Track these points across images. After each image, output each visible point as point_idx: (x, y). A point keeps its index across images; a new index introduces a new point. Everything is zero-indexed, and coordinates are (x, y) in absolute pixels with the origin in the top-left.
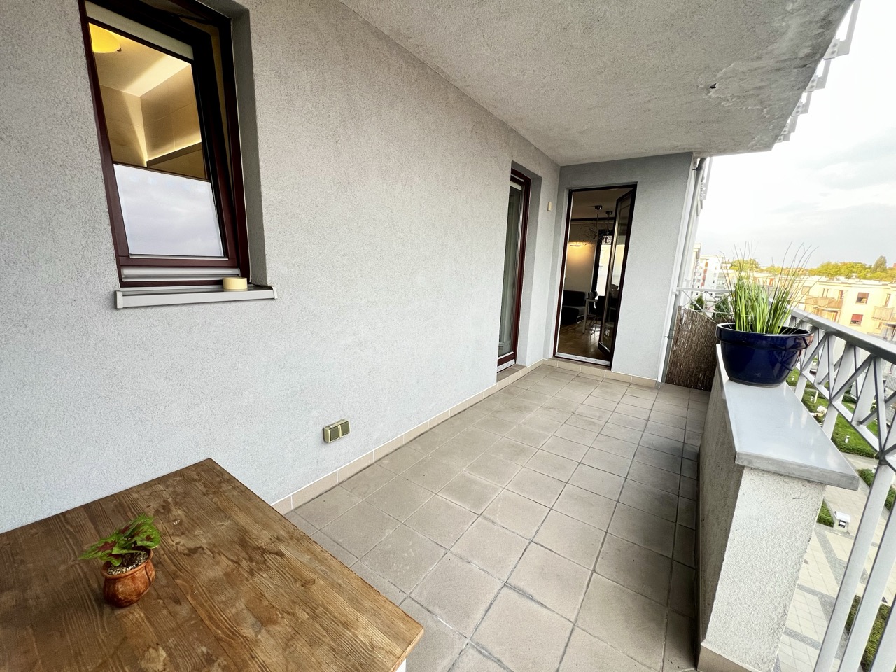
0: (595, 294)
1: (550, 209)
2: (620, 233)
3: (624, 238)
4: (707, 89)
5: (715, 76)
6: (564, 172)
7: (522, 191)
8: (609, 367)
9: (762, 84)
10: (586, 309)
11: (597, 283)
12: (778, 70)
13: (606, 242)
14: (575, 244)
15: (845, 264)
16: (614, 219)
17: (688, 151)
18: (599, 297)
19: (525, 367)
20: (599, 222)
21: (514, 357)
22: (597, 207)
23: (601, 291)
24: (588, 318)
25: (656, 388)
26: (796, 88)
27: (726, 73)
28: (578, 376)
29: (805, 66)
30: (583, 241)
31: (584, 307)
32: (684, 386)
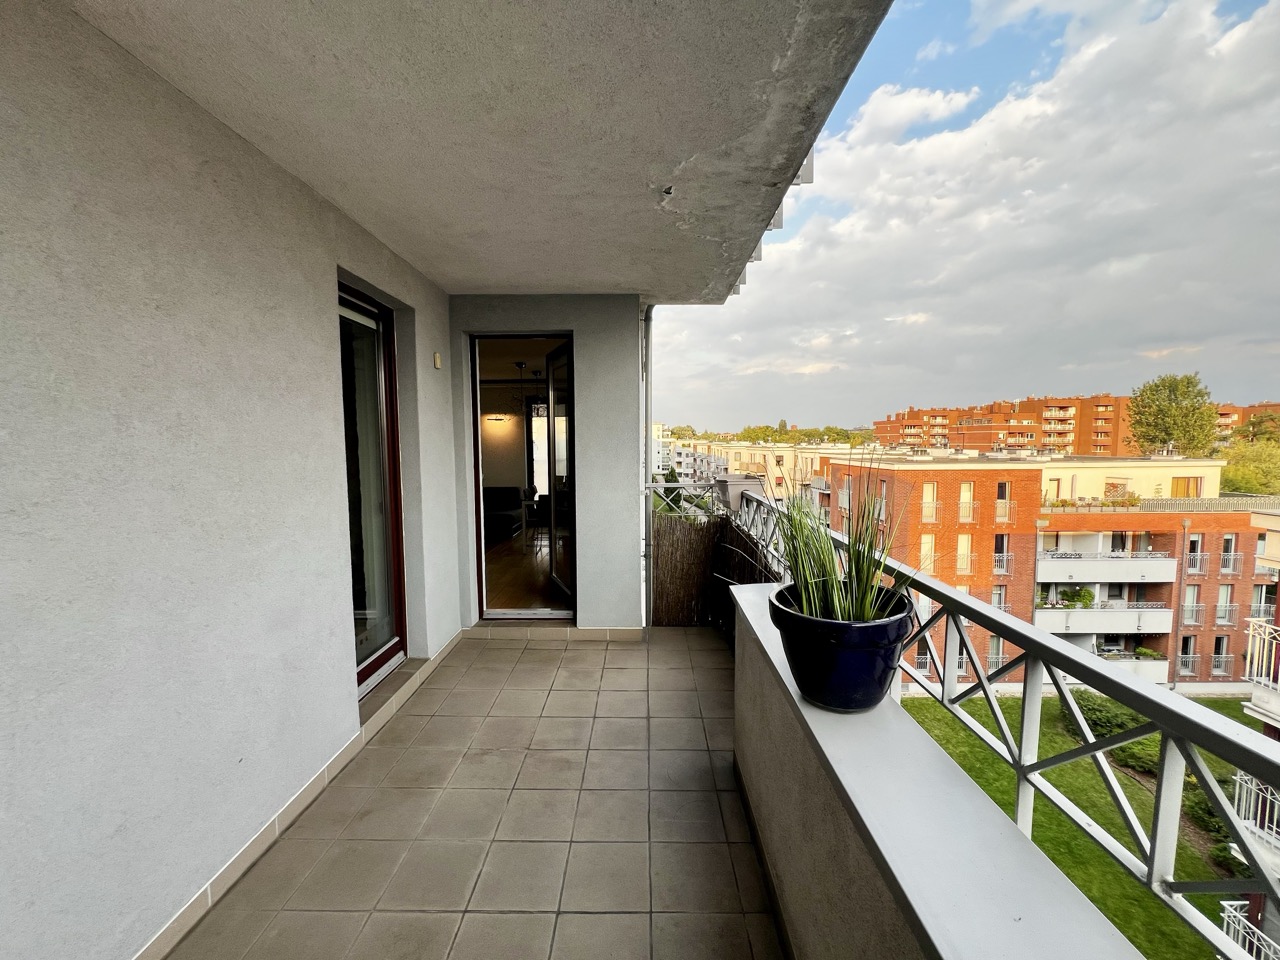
0: (533, 490)
1: (438, 366)
2: (558, 401)
3: (562, 407)
4: (660, 192)
5: (671, 172)
6: (459, 306)
7: (378, 330)
8: (573, 621)
9: (726, 202)
10: (523, 512)
11: (533, 472)
12: (747, 183)
13: (538, 414)
14: (494, 416)
15: (760, 428)
16: (546, 382)
17: (634, 292)
18: (540, 496)
19: (426, 660)
20: (525, 386)
21: (402, 646)
22: (519, 365)
23: (542, 486)
24: (529, 525)
25: (644, 641)
26: (760, 218)
27: (685, 170)
28: (528, 650)
29: (775, 184)
30: (505, 413)
31: (519, 511)
32: (676, 626)
